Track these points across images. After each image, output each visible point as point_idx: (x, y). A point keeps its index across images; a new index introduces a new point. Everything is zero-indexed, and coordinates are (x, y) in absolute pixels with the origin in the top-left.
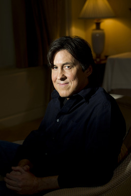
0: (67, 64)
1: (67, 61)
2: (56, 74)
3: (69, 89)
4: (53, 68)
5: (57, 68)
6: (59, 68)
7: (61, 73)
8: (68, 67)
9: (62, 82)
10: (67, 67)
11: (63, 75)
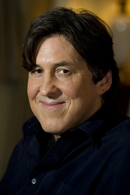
0: (63, 64)
1: (65, 59)
2: (37, 84)
3: (63, 114)
4: (34, 72)
5: (40, 71)
6: (47, 73)
7: (50, 82)
8: (65, 71)
9: (50, 101)
10: (62, 72)
11: (54, 87)
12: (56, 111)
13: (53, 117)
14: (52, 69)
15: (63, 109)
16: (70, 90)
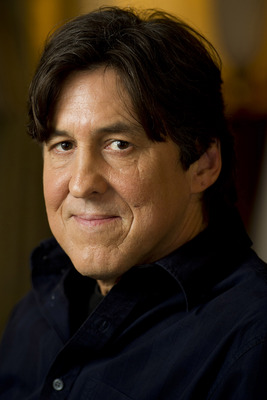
0: (117, 129)
1: (120, 119)
4: (54, 146)
8: (123, 145)
9: (90, 210)
10: (115, 146)
12: (101, 232)
13: (95, 243)
14: (92, 139)
15: (117, 230)
16: (132, 187)
